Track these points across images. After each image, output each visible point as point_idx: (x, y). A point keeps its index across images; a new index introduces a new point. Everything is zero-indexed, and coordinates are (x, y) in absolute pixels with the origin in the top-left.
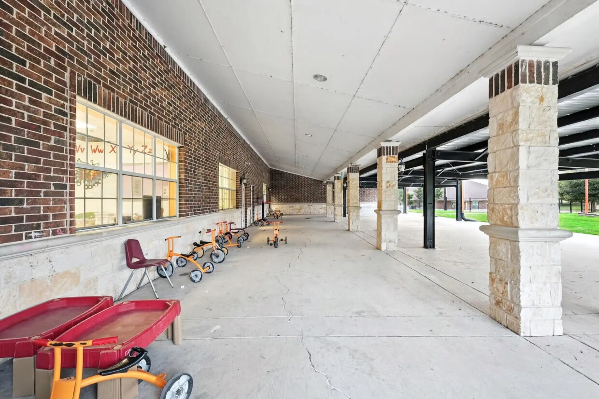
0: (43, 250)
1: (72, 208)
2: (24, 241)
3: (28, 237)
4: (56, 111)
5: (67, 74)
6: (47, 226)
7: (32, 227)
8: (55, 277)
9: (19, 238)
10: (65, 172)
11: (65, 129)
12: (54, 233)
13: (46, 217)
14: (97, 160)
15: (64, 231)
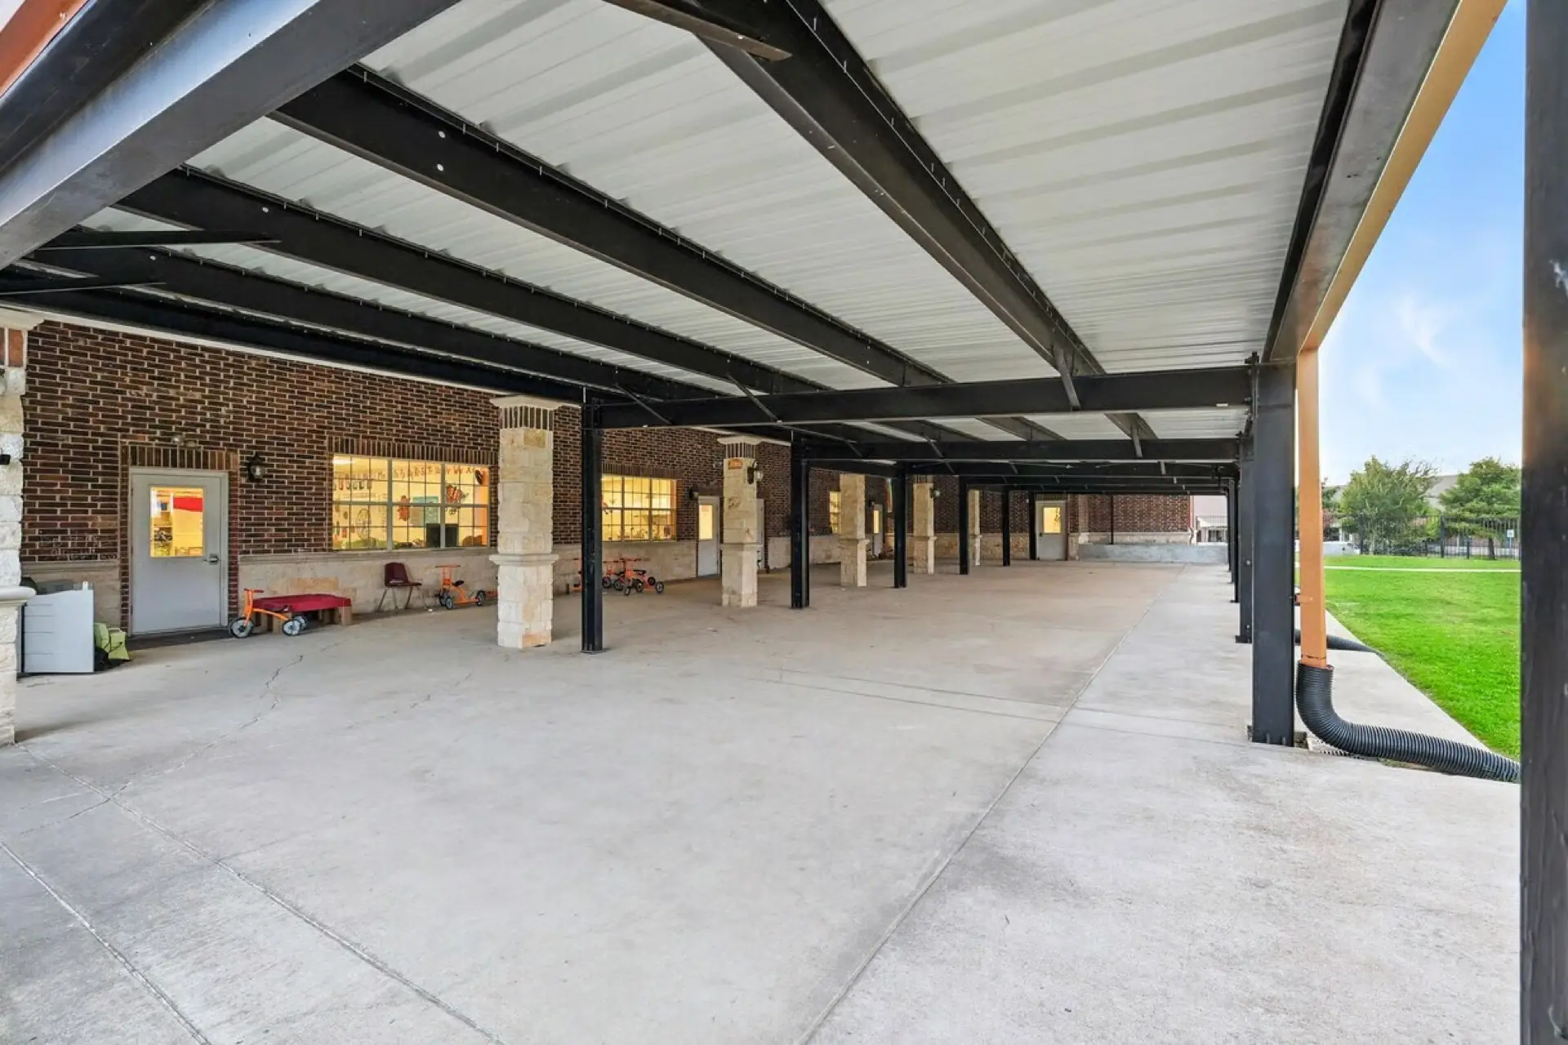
0: (306, 560)
1: (330, 534)
2: (293, 554)
3: (296, 551)
4: (317, 468)
5: (326, 441)
6: (309, 545)
7: (298, 546)
8: (316, 581)
9: (290, 551)
10: (324, 509)
11: (324, 479)
12: (315, 550)
13: (309, 540)
14: (359, 495)
15: (324, 550)
